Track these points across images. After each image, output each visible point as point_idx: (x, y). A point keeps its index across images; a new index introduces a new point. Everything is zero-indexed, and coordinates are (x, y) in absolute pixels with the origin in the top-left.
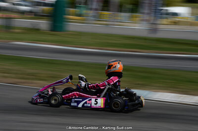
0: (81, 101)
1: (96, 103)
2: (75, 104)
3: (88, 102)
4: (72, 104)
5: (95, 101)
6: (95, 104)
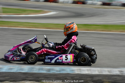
0: (54, 58)
1: (66, 59)
2: (49, 61)
3: (60, 58)
4: (46, 61)
6: (66, 60)
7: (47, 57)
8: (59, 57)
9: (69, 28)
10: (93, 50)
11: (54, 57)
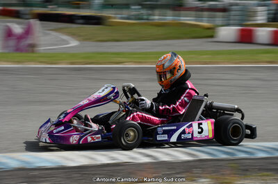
1: (200, 130)
2: (165, 137)
3: (187, 131)
4: (159, 138)
5: (199, 127)
6: (199, 133)
7: (160, 129)
8: (184, 127)
9: (174, 68)
10: (238, 110)
11: (175, 128)
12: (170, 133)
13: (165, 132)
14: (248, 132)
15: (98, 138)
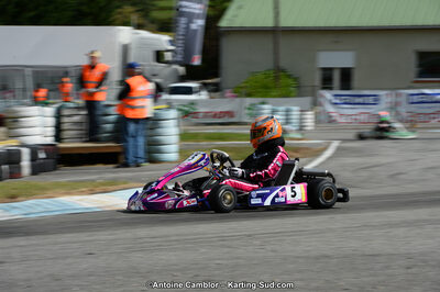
0: (268, 195)
1: (293, 194)
2: (259, 201)
3: (281, 194)
4: (253, 202)
5: (293, 191)
7: (254, 194)
8: (277, 191)
9: (265, 128)
10: (329, 175)
11: (269, 191)
12: (264, 197)
13: (258, 196)
14: (341, 195)
15: (193, 202)
